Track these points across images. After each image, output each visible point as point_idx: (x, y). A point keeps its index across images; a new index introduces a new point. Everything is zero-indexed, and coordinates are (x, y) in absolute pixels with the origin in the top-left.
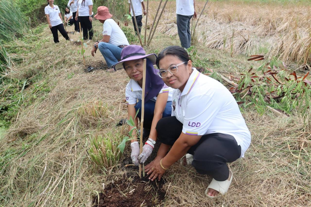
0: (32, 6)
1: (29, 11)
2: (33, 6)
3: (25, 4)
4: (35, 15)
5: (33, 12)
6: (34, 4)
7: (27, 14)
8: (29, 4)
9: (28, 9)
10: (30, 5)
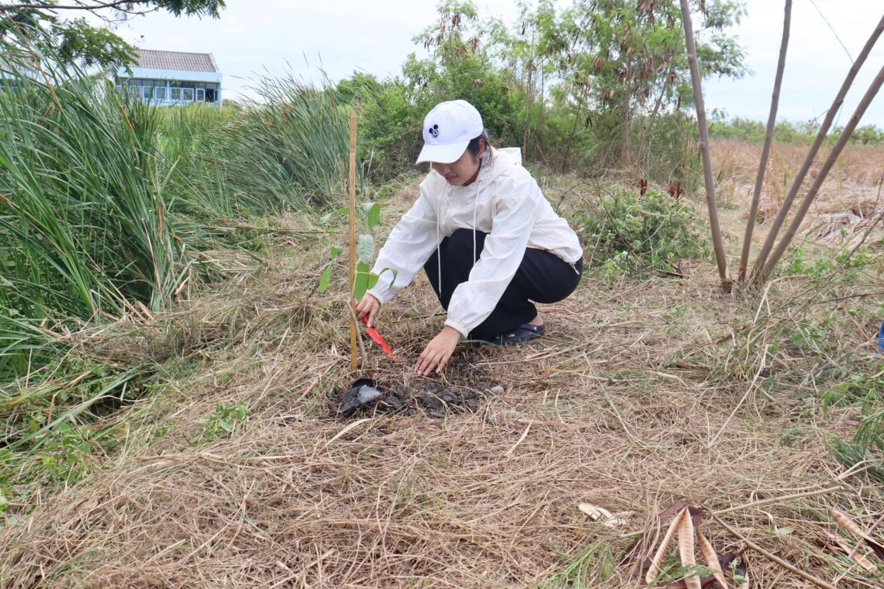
0: (399, 123)
1: (390, 137)
2: (404, 125)
3: (383, 117)
4: (405, 149)
5: (400, 141)
6: (407, 119)
7: (381, 144)
8: (395, 117)
9: (387, 132)
10: (397, 120)
